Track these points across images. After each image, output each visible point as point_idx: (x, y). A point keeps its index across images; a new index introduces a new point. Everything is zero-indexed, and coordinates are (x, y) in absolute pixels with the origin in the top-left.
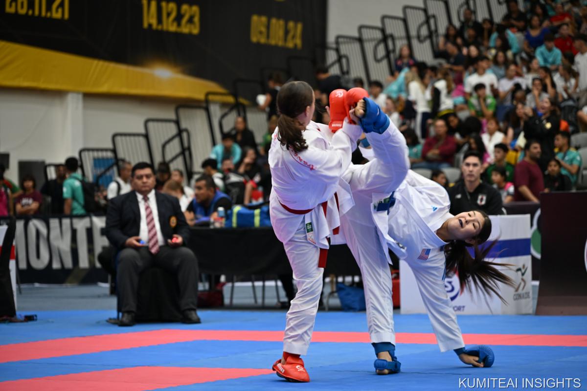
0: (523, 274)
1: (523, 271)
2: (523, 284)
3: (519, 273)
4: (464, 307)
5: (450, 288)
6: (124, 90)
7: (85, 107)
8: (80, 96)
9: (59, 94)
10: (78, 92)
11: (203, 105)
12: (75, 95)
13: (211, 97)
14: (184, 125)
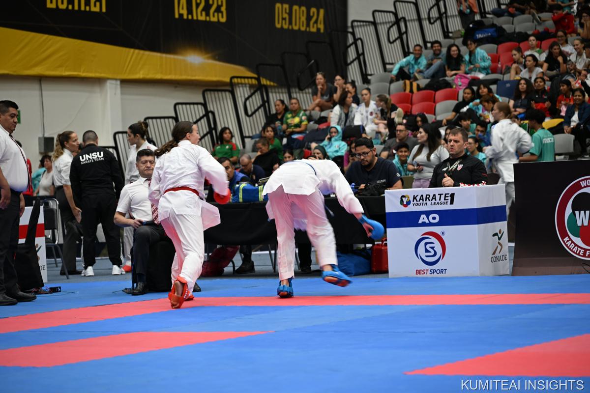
0: (499, 239)
1: (500, 235)
2: (499, 247)
3: (496, 237)
4: (445, 270)
5: (433, 253)
6: (159, 76)
7: (122, 94)
8: (119, 82)
9: (99, 81)
10: (116, 79)
11: (230, 88)
12: (114, 82)
13: (235, 80)
14: (210, 107)
